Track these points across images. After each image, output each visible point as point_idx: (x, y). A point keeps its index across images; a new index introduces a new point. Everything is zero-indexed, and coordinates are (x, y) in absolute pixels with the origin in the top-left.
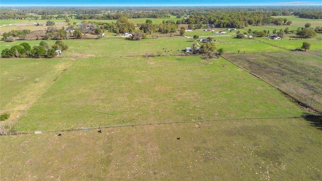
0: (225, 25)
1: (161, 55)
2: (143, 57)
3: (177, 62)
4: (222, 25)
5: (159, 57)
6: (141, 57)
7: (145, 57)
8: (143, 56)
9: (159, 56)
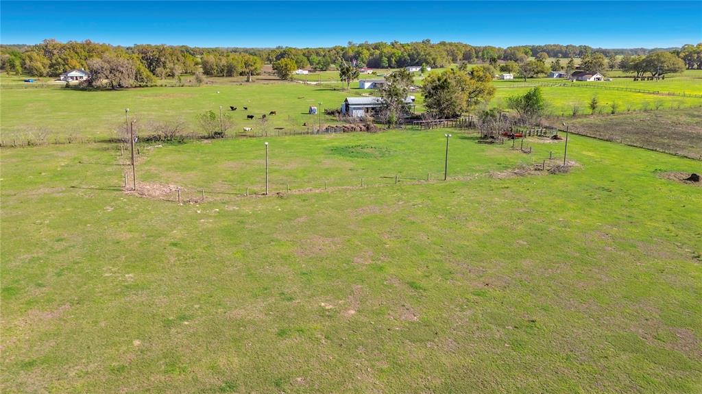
0: (393, 60)
1: (228, 132)
2: (105, 145)
3: (352, 165)
4: (385, 59)
5: (219, 142)
6: (95, 145)
7: (118, 149)
8: (111, 141)
9: (218, 135)
